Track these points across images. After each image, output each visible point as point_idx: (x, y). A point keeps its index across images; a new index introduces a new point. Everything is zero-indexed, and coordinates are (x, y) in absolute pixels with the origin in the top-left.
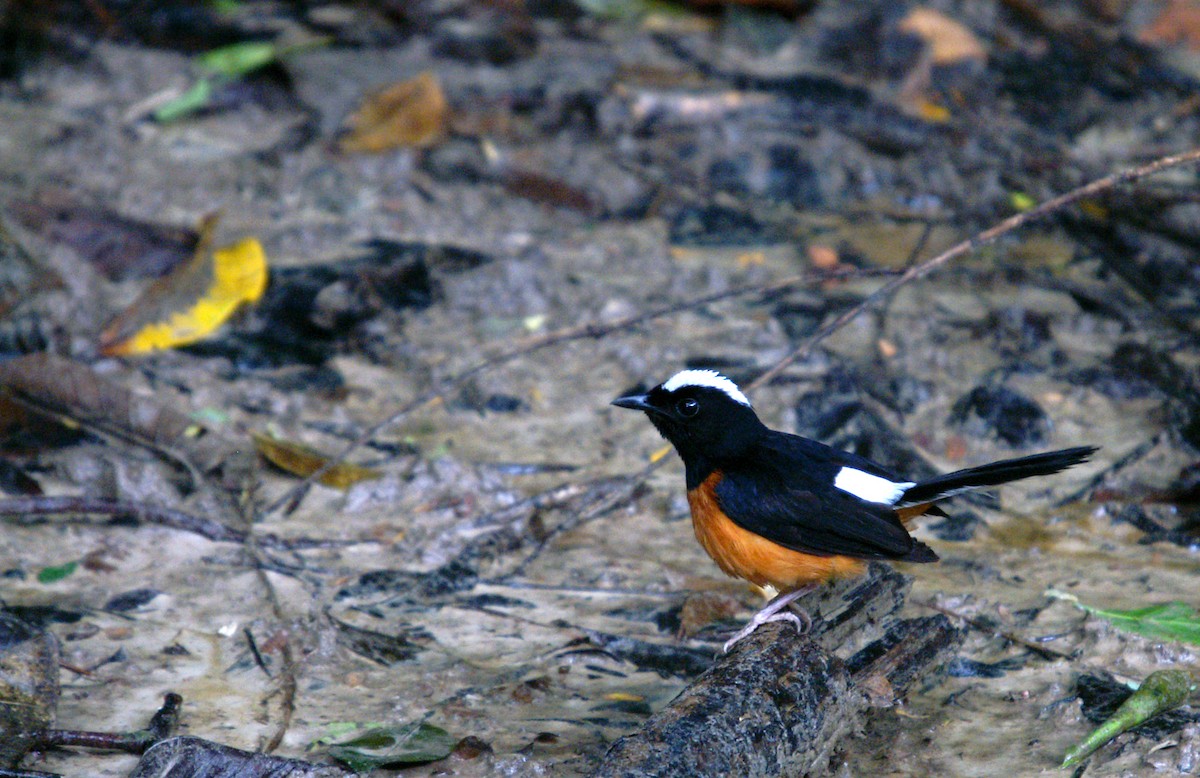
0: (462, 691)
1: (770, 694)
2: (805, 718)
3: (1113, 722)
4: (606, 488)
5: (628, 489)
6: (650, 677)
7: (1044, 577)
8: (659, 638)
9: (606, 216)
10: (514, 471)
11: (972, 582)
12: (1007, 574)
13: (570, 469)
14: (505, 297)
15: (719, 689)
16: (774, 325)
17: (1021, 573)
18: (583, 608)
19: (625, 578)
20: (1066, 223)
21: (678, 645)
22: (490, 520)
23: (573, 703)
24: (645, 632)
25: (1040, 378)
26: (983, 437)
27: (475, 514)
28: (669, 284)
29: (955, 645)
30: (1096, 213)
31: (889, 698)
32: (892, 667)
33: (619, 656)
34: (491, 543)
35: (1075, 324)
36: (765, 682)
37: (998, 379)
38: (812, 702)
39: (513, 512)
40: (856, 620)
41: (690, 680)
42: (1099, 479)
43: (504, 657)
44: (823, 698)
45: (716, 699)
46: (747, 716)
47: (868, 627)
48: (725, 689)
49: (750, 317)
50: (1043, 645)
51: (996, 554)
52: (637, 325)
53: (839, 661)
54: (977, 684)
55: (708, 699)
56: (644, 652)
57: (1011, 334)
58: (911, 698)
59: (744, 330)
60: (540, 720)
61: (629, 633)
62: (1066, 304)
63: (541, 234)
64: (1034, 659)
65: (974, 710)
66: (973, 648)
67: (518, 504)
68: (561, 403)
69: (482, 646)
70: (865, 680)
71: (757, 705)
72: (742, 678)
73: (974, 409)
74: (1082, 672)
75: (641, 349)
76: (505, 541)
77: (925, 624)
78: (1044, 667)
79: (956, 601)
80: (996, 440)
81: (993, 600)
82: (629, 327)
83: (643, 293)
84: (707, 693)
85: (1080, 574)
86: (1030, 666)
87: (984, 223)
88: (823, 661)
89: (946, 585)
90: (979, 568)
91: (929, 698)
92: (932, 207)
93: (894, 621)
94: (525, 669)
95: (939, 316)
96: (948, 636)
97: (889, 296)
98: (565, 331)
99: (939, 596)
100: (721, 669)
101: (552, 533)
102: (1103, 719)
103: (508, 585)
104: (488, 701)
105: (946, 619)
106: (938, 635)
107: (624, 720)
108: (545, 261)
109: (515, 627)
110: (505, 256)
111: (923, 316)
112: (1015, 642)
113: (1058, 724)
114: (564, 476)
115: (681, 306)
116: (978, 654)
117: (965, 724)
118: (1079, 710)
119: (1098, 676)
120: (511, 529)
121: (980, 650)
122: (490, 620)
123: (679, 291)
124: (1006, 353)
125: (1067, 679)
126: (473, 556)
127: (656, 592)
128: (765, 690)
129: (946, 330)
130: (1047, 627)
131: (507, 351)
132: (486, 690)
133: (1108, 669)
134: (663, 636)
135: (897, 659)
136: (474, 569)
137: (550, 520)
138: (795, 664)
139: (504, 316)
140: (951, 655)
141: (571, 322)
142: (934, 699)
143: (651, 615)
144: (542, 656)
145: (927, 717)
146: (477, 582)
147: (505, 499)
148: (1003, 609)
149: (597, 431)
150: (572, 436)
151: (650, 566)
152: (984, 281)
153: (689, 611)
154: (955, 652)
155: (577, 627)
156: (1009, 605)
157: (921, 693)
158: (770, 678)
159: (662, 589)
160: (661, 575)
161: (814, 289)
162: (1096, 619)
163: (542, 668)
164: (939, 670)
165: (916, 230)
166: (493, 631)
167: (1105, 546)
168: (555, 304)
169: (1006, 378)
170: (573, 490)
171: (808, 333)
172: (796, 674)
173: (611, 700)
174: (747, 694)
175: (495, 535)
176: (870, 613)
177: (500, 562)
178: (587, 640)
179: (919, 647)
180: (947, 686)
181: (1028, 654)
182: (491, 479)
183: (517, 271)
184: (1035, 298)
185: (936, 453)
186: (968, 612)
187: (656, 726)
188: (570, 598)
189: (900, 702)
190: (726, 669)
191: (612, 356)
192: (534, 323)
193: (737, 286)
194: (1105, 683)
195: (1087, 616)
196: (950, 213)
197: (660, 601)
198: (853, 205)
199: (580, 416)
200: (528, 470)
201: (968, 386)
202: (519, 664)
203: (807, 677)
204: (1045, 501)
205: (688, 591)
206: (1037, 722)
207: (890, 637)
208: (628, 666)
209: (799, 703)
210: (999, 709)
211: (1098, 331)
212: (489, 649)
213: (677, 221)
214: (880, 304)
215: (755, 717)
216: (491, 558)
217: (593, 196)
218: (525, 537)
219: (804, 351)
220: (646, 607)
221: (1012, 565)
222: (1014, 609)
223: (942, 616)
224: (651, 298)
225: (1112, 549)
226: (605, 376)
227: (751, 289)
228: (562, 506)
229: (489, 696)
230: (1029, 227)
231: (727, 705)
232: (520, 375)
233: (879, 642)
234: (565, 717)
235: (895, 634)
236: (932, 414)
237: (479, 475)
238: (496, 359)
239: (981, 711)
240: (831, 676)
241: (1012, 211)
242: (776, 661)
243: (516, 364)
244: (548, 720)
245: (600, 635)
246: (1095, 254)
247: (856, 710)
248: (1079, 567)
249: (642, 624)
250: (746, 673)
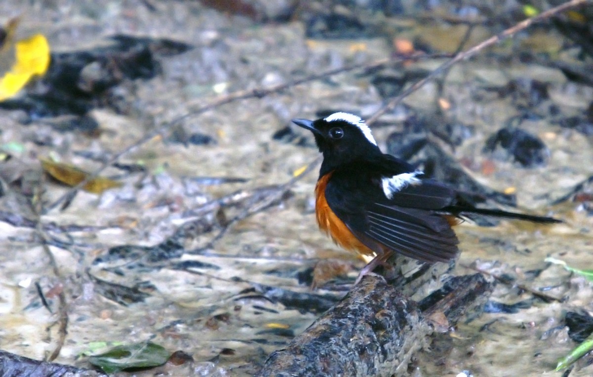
0: (174, 322)
1: (370, 324)
2: (392, 339)
3: (589, 342)
4: (265, 193)
5: (279, 194)
6: (294, 313)
7: (545, 249)
8: (299, 289)
9: (265, 20)
10: (207, 182)
11: (498, 252)
12: (521, 248)
13: (242, 181)
14: (201, 71)
15: (337, 321)
16: (373, 89)
17: (530, 247)
18: (251, 269)
19: (277, 250)
20: (557, 24)
21: (312, 292)
22: (192, 213)
23: (245, 330)
24: (291, 285)
25: (542, 123)
26: (506, 160)
27: (182, 210)
28: (306, 63)
29: (487, 293)
30: (577, 18)
31: (446, 326)
32: (447, 307)
33: (274, 300)
34: (192, 228)
35: (564, 89)
36: (367, 317)
37: (515, 124)
38: (397, 329)
39: (207, 208)
40: (425, 277)
41: (319, 315)
42: (579, 187)
43: (201, 300)
44: (404, 326)
45: (335, 327)
46: (355, 338)
47: (433, 282)
48: (341, 320)
49: (357, 85)
50: (544, 293)
51: (514, 235)
52: (285, 89)
53: (413, 303)
54: (502, 318)
55: (330, 327)
56: (290, 297)
57: (523, 95)
58: (460, 326)
59: (353, 93)
60: (223, 340)
61: (280, 285)
62: (557, 76)
63: (223, 31)
64: (538, 302)
65: (500, 334)
66: (498, 295)
67: (209, 203)
68: (237, 139)
69: (186, 294)
70: (430, 315)
71: (361, 331)
72: (352, 314)
73: (500, 142)
74: (569, 310)
75: (288, 105)
76: (201, 227)
77: (469, 279)
78: (544, 307)
79: (488, 265)
80: (514, 162)
81: (512, 264)
82: (280, 91)
83: (289, 69)
84: (330, 323)
85: (567, 247)
86: (535, 306)
87: (506, 25)
88: (404, 303)
89: (482, 255)
90: (503, 244)
91: (471, 326)
92: (473, 14)
93: (449, 277)
94: (214, 308)
95: (477, 84)
96: (484, 287)
97: (446, 71)
98: (240, 93)
99: (478, 262)
100: (339, 308)
101: (231, 222)
102: (582, 339)
103: (203, 254)
104: (190, 329)
105: (482, 276)
106: (476, 287)
107: (277, 340)
108: (227, 49)
109: (208, 281)
110: (201, 46)
111: (467, 84)
112: (526, 291)
113: (553, 343)
114: (239, 185)
115: (313, 78)
116: (503, 298)
117: (494, 343)
118: (566, 334)
119: (579, 312)
120: (205, 220)
121: (503, 296)
122: (191, 277)
123: (312, 68)
124: (520, 107)
125: (559, 314)
126: (181, 236)
127: (297, 259)
128: (366, 322)
129: (482, 92)
130: (546, 282)
131: (203, 106)
132: (189, 321)
133: (586, 308)
134: (302, 287)
135: (451, 301)
136: (181, 245)
137: (230, 213)
138: (386, 304)
139: (201, 84)
140: (485, 299)
141: (243, 87)
142: (474, 327)
143: (294, 273)
144: (225, 299)
145: (470, 338)
146: (184, 253)
147: (201, 200)
148: (518, 270)
149: (260, 157)
150: (243, 160)
151: (293, 243)
152: (506, 61)
153: (318, 272)
154: (488, 297)
155: (247, 282)
156: (522, 267)
157: (466, 323)
158: (371, 314)
159: (301, 257)
160: (300, 248)
161: (398, 67)
162: (578, 276)
163: (224, 307)
164: (477, 308)
165: (462, 30)
166: (193, 284)
167: (583, 230)
168: (233, 76)
169: (520, 122)
170: (244, 195)
171: (394, 94)
172: (387, 311)
173: (268, 327)
174: (355, 324)
175: (195, 223)
176: (434, 272)
177: (198, 240)
178: (253, 290)
179: (465, 294)
180: (483, 318)
181: (535, 298)
182: (192, 187)
183: (209, 55)
184: (539, 72)
185: (475, 170)
186: (496, 272)
187: (297, 344)
188: (243, 263)
189: (452, 329)
190: (342, 308)
191: (269, 110)
192: (220, 88)
193: (348, 65)
194: (583, 317)
195: (571, 275)
196: (484, 18)
197: (300, 265)
198: (422, 13)
199: (249, 147)
200: (217, 182)
201: (496, 128)
202: (210, 305)
203: (393, 313)
204: (544, 202)
205: (318, 258)
206: (540, 342)
207: (447, 287)
208: (280, 307)
209: (388, 329)
210: (516, 333)
211: (579, 93)
212: (190, 295)
213: (310, 23)
214: (440, 76)
215: (360, 339)
216: (192, 237)
217: (257, 7)
218: (214, 224)
219: (391, 106)
220: (291, 269)
221: (524, 242)
222: (526, 269)
223: (479, 275)
224: (294, 72)
225: (587, 231)
226: (264, 122)
227: (357, 66)
228: (238, 205)
229: (191, 325)
230: (535, 27)
231: (343, 331)
232: (211, 121)
233: (439, 291)
234: (239, 338)
235: (450, 286)
236: (473, 146)
237: (184, 185)
238: (196, 111)
239: (504, 335)
240: (409, 313)
241: (523, 17)
242: (374, 303)
243: (208, 114)
244: (229, 340)
245: (261, 286)
246: (577, 44)
247: (424, 335)
248: (567, 243)
249: (288, 280)
250: (355, 310)
